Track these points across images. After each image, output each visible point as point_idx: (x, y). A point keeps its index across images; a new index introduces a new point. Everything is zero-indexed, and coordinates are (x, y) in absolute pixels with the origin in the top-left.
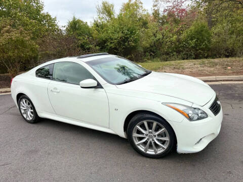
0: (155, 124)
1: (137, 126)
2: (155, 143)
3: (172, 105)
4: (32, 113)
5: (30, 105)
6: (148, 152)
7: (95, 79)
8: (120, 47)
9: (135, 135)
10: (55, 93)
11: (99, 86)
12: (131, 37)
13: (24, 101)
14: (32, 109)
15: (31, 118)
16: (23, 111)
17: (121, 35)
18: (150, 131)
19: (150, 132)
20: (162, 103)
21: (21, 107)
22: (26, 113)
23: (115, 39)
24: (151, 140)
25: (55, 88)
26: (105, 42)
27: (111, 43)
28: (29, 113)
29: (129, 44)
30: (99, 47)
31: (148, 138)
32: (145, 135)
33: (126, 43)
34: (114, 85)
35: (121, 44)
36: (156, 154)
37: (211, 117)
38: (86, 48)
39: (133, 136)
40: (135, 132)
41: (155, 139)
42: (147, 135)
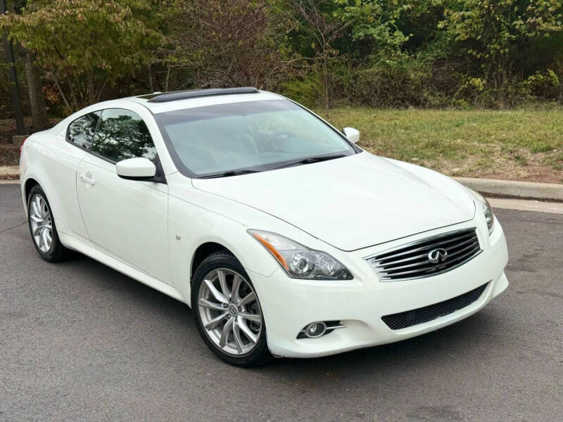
1: (207, 282)
4: (51, 233)
5: (48, 213)
6: (226, 349)
7: (157, 159)
10: (87, 186)
13: (39, 200)
15: (48, 248)
16: (35, 227)
18: (231, 295)
19: (230, 300)
20: (248, 230)
21: (32, 217)
22: (39, 233)
24: (232, 319)
25: (89, 175)
28: (45, 233)
30: (406, 36)
31: (227, 313)
32: (222, 305)
33: (515, 22)
34: (189, 180)
35: (502, 25)
36: (241, 353)
37: (361, 280)
38: (354, 40)
39: (200, 303)
40: (205, 296)
41: (240, 318)
42: (226, 305)
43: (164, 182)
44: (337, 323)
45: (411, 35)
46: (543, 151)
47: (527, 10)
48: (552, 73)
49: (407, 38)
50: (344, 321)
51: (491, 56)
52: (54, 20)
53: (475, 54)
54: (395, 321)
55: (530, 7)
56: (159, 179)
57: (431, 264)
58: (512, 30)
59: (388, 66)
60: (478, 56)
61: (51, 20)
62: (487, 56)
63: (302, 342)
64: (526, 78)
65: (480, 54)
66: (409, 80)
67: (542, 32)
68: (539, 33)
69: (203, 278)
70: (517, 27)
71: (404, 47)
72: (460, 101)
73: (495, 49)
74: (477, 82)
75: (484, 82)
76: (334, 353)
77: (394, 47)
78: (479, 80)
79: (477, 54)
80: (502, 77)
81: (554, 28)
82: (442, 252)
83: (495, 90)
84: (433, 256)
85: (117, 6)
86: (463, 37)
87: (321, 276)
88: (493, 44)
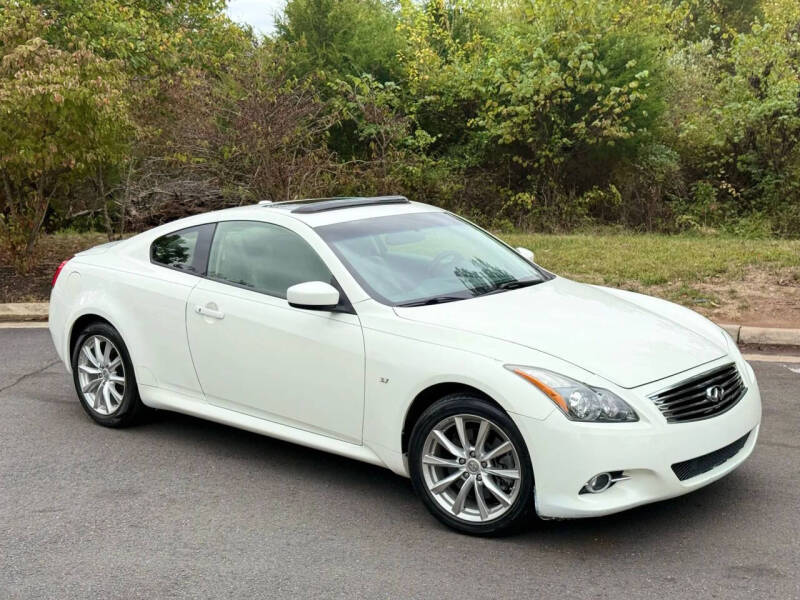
0: (485, 426)
1: (437, 432)
2: (484, 487)
3: (529, 372)
4: (118, 387)
5: (118, 360)
6: (462, 516)
7: (335, 283)
8: (545, 140)
9: (429, 459)
10: (210, 321)
11: (344, 306)
12: (606, 93)
13: (97, 343)
14: (120, 374)
15: (112, 409)
16: (84, 382)
17: (552, 77)
18: (472, 449)
19: (471, 454)
20: (504, 366)
21: (82, 366)
22: (96, 389)
23: (523, 101)
24: (472, 477)
25: (212, 305)
26: (470, 107)
27: (499, 118)
28: (108, 388)
29: (594, 132)
30: (432, 136)
31: (464, 470)
32: (457, 461)
33: (575, 125)
34: (390, 308)
35: (555, 127)
36: (485, 520)
37: (648, 421)
38: (361, 139)
39: (424, 461)
40: (430, 451)
41: (484, 476)
42: (462, 461)
43: (352, 311)
44: (618, 474)
45: (440, 135)
46: (656, 283)
47: (591, 109)
48: (614, 190)
49: (435, 139)
50: (628, 471)
51: (540, 165)
52: (10, 99)
53: (520, 161)
54: (683, 469)
55: (595, 106)
56: (343, 308)
57: (710, 404)
58: (569, 134)
59: (409, 174)
60: (525, 165)
61: (6, 99)
62: (536, 165)
63: (585, 498)
64: (580, 193)
65: (527, 162)
66: (437, 193)
67: (606, 138)
68: (600, 139)
69: (432, 428)
70: (576, 131)
71: (431, 150)
72: (503, 222)
73: (546, 156)
74: (526, 198)
75: (533, 198)
76: (617, 511)
77: (416, 150)
78: (527, 195)
79: (524, 161)
80: (552, 192)
81: (620, 134)
82: (719, 390)
83: (545, 208)
84: (713, 392)
85: (104, 84)
86: (509, 139)
87: (603, 418)
88: (543, 150)
